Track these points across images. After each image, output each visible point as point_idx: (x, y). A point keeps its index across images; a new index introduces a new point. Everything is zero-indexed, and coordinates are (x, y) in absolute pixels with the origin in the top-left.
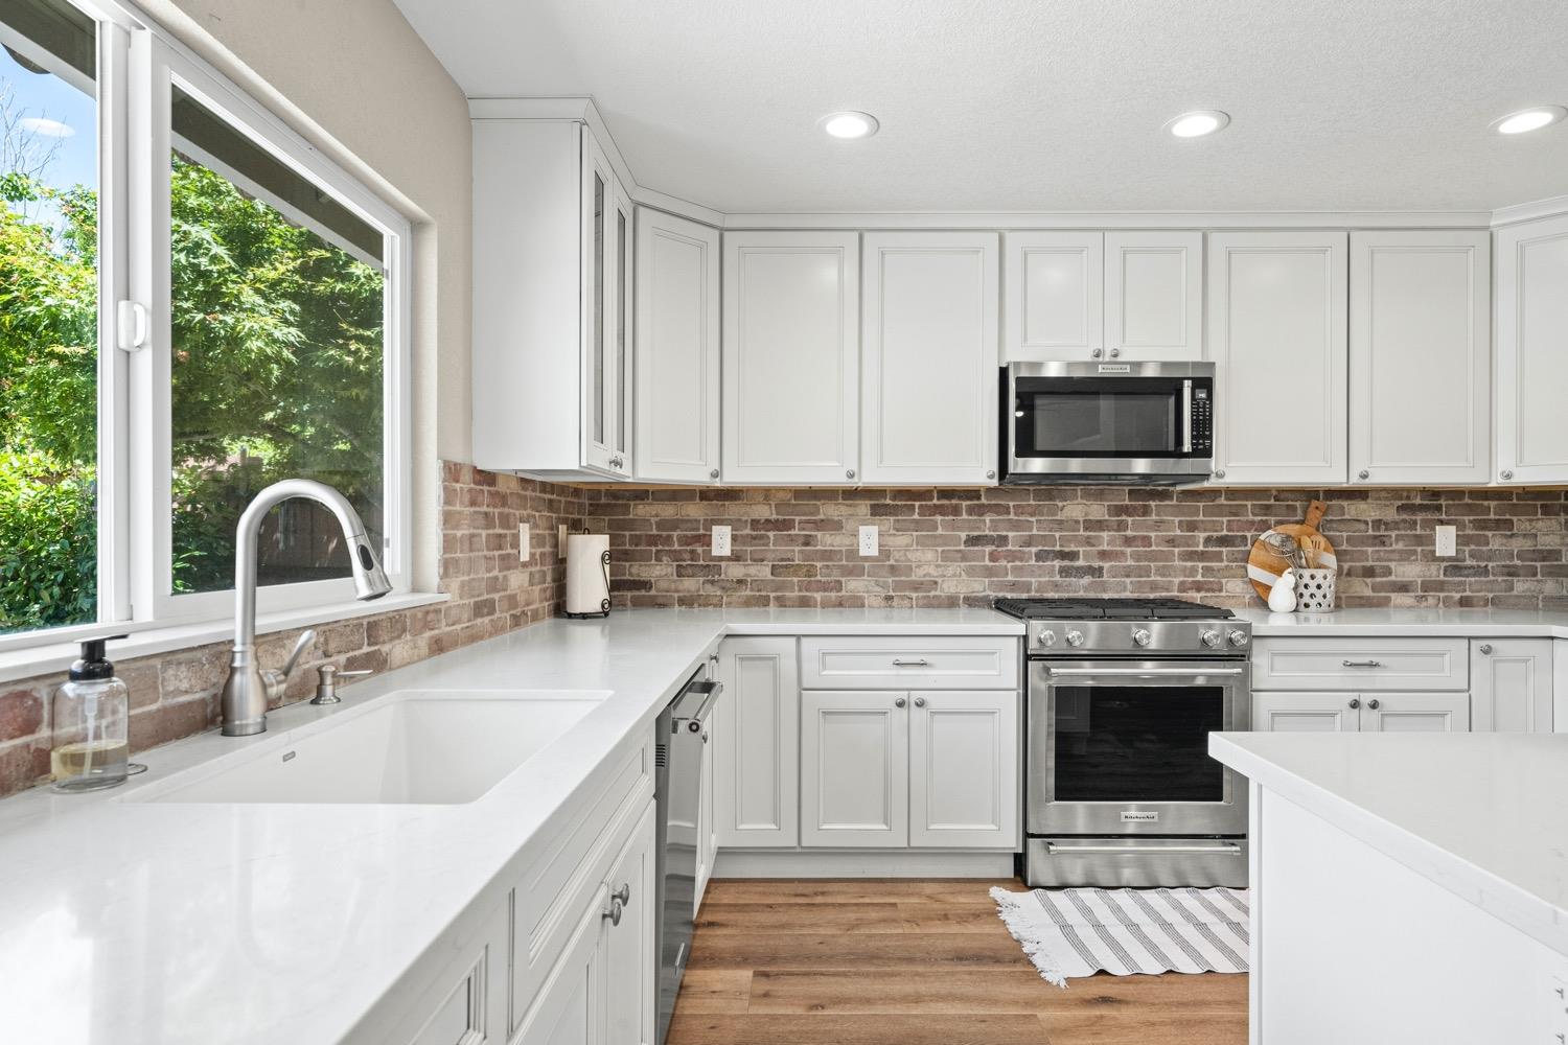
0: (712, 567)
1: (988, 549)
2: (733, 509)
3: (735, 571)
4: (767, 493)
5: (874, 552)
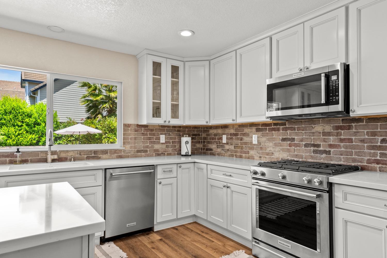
0: (223, 146)
1: (289, 142)
3: (227, 147)
4: (234, 125)
5: (257, 143)
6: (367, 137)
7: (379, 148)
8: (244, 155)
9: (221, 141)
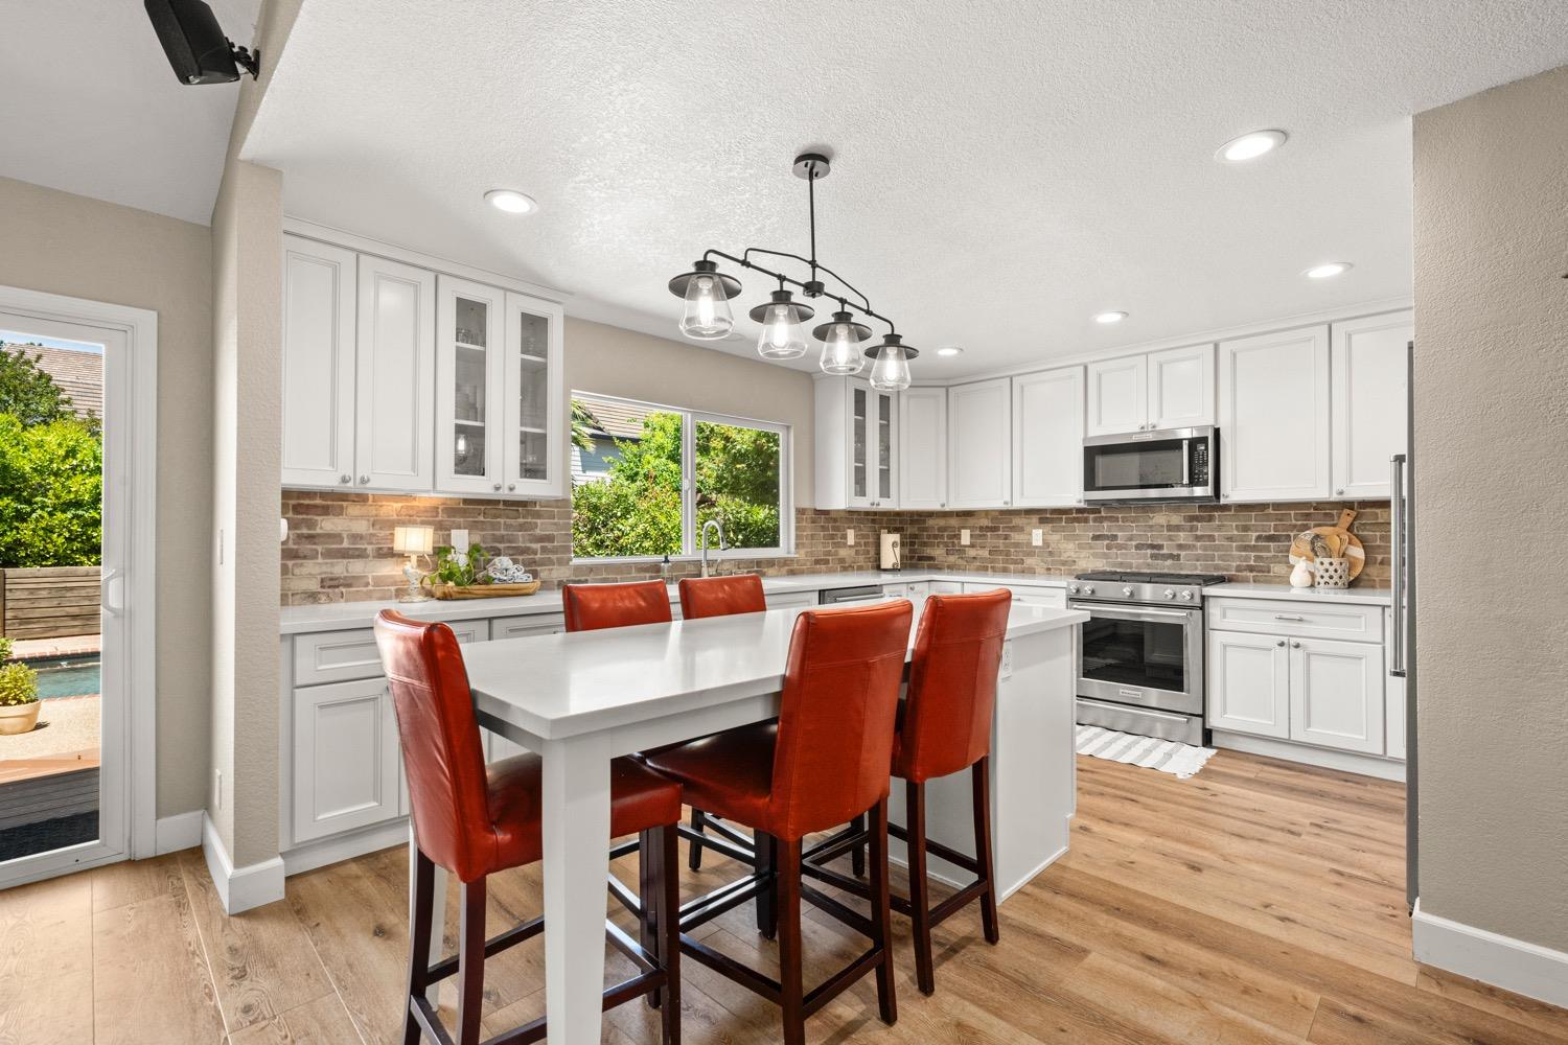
0: (961, 550)
1: (1106, 542)
2: (971, 521)
3: (972, 553)
4: (987, 513)
5: (1040, 543)
6: (1236, 533)
7: (1254, 548)
8: (1012, 567)
9: (956, 541)
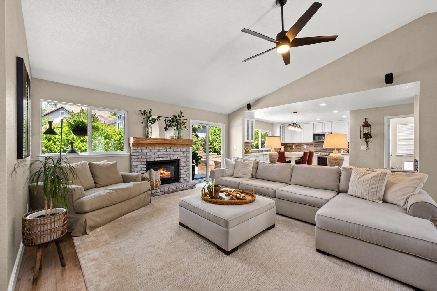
0: (293, 149)
1: (316, 147)
2: (295, 144)
3: (295, 149)
4: (297, 143)
8: (301, 151)
9: (292, 147)
